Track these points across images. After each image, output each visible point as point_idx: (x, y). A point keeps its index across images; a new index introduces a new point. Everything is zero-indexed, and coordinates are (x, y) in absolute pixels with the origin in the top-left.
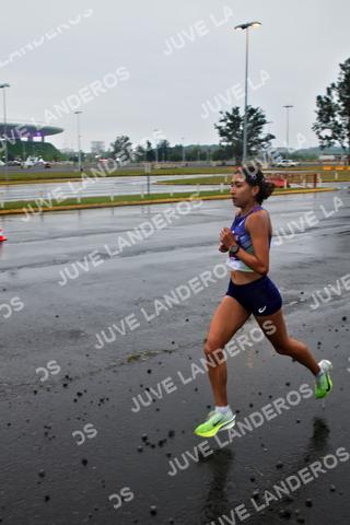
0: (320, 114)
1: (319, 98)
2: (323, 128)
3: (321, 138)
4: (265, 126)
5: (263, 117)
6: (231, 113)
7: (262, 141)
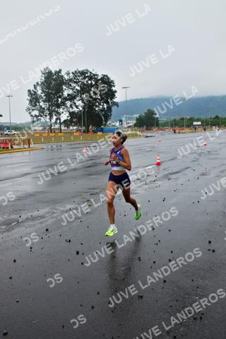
0: (31, 101)
1: (29, 91)
2: (33, 110)
3: (32, 116)
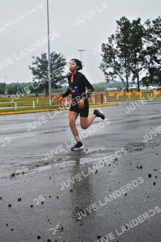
0: (105, 57)
1: (103, 45)
2: (107, 67)
3: (106, 73)
6: (40, 57)
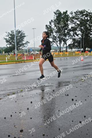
4: (25, 38)
5: (24, 34)
7: (25, 44)
